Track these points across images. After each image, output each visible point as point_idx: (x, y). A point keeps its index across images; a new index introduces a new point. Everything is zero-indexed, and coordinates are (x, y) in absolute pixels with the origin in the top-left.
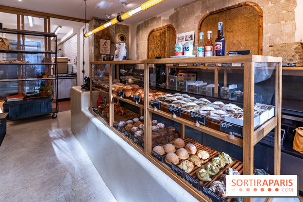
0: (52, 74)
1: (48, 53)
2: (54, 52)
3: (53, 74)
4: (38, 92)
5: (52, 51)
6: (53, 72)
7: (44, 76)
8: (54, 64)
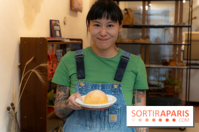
0: (182, 59)
1: (178, 27)
2: (187, 24)
3: (184, 59)
4: (163, 86)
5: (184, 24)
6: (184, 57)
7: (172, 63)
8: (184, 45)
